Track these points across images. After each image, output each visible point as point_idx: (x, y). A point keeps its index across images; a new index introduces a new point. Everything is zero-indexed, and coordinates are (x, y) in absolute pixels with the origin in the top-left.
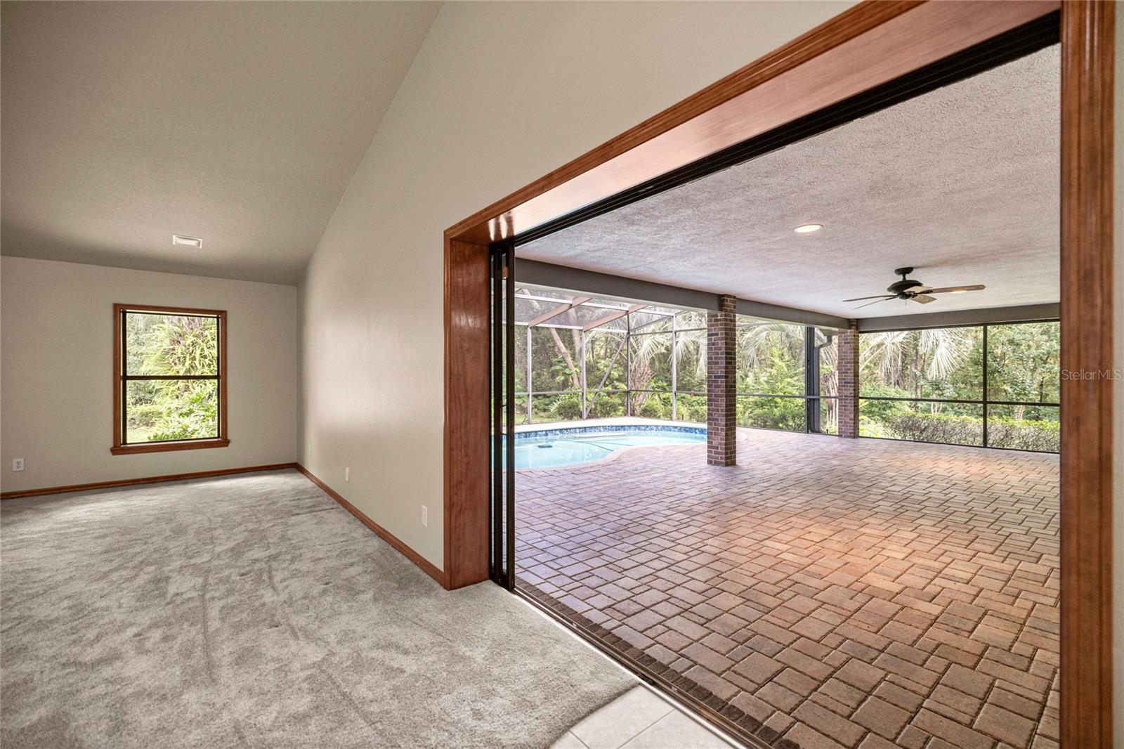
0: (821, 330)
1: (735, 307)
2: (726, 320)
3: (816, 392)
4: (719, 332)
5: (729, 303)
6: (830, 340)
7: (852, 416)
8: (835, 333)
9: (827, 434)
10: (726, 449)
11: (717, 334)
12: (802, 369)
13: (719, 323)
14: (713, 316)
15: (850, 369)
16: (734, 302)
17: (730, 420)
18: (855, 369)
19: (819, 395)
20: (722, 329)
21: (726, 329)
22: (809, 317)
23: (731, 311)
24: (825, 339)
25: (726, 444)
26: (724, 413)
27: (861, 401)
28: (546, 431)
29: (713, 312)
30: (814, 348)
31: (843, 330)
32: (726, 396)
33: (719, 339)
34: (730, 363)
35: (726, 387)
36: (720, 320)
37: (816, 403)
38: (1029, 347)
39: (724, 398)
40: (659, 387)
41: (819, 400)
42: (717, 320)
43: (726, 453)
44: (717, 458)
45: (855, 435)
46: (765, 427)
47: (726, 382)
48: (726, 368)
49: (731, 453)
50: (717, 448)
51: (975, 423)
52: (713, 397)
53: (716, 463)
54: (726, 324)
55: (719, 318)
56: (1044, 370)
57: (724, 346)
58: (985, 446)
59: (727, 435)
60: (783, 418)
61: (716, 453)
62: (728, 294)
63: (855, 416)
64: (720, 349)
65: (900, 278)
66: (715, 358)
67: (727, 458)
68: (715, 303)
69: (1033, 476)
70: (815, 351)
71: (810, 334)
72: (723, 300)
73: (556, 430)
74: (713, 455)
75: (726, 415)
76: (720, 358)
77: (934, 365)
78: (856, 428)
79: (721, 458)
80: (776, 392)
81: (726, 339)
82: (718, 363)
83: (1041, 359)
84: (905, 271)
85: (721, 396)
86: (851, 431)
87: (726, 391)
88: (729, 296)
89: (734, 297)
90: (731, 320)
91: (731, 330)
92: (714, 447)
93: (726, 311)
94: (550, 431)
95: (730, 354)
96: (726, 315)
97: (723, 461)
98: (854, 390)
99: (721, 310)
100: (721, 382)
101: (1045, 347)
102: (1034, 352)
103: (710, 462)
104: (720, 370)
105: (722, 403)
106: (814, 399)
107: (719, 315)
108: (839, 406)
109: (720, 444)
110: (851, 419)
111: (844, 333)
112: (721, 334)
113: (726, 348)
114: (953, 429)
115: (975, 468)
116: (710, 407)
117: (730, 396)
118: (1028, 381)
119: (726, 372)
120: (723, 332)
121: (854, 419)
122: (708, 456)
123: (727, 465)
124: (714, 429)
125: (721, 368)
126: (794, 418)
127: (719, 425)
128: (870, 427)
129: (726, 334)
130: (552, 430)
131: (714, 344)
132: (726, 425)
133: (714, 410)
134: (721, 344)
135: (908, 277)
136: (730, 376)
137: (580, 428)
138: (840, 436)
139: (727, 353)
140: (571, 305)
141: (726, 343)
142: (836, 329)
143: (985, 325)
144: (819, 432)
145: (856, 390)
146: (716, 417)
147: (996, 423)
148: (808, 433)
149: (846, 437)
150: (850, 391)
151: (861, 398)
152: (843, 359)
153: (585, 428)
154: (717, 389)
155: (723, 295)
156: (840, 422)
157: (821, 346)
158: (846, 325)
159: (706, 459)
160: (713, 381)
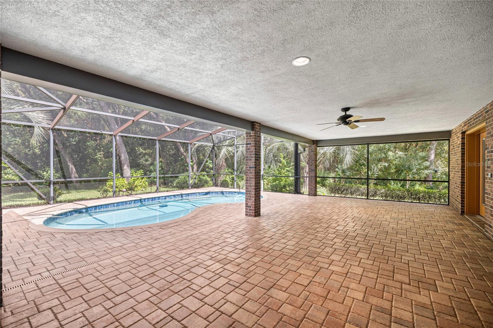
0: (301, 145)
1: (260, 129)
2: (255, 136)
3: (299, 174)
4: (252, 143)
5: (257, 126)
6: (304, 150)
7: (314, 186)
8: (307, 147)
9: (303, 194)
10: (255, 207)
11: (251, 144)
12: (292, 164)
13: (252, 137)
14: (248, 134)
15: (313, 164)
16: (260, 126)
17: (257, 191)
18: (315, 164)
19: (300, 176)
20: (253, 141)
21: (255, 141)
22: (296, 138)
23: (258, 131)
24: (302, 150)
25: (255, 205)
26: (254, 188)
27: (318, 178)
28: (165, 196)
29: (249, 131)
31: (310, 145)
32: (255, 178)
33: (251, 146)
34: (258, 160)
35: (255, 173)
36: (252, 136)
37: (299, 180)
39: (254, 179)
40: (229, 172)
41: (300, 178)
42: (251, 136)
43: (255, 210)
44: (250, 213)
45: (315, 195)
46: (276, 191)
47: (255, 170)
48: (255, 162)
49: (258, 209)
50: (250, 207)
51: (363, 188)
52: (249, 179)
53: (250, 215)
54: (255, 138)
55: (252, 134)
57: (254, 150)
58: (368, 198)
59: (255, 200)
60: (285, 187)
61: (250, 210)
62: (256, 121)
63: (315, 186)
64: (252, 152)
65: (343, 114)
66: (250, 157)
67: (255, 213)
68: (250, 126)
70: (299, 155)
71: (296, 145)
72: (254, 125)
73: (171, 196)
74: (248, 211)
75: (255, 189)
76: (252, 157)
78: (316, 191)
80: (281, 174)
81: (255, 146)
82: (251, 160)
84: (346, 109)
85: (252, 178)
86: (314, 193)
87: (255, 175)
88: (257, 123)
89: (260, 124)
90: (258, 136)
91: (258, 141)
93: (255, 131)
94: (167, 196)
95: (257, 155)
96: (255, 133)
97: (254, 214)
98: (315, 173)
99: (253, 130)
100: (253, 170)
103: (246, 215)
104: (252, 164)
105: (253, 182)
106: (298, 178)
107: (252, 133)
108: (309, 181)
109: (252, 205)
110: (314, 187)
111: (311, 147)
112: (253, 143)
113: (255, 152)
114: (354, 190)
116: (247, 184)
117: (257, 178)
119: (255, 165)
120: (254, 142)
121: (315, 187)
122: (246, 212)
123: (255, 216)
124: (249, 196)
125: (253, 162)
126: (289, 186)
127: (251, 194)
128: (321, 190)
129: (255, 144)
130: (169, 196)
131: (249, 149)
132: (255, 194)
133: (249, 186)
134: (253, 149)
135: (348, 113)
136: (257, 167)
137: (185, 194)
138: (309, 195)
139: (256, 154)
140: (179, 128)
141: (255, 149)
142: (308, 145)
143: (368, 144)
144: (300, 193)
146: (250, 190)
148: (295, 194)
149: (312, 196)
150: (313, 174)
151: (318, 177)
152: (310, 159)
153: (188, 194)
154: (250, 174)
155: (254, 122)
156: (309, 189)
157: (301, 153)
158: (312, 143)
159: (245, 213)
160: (248, 170)
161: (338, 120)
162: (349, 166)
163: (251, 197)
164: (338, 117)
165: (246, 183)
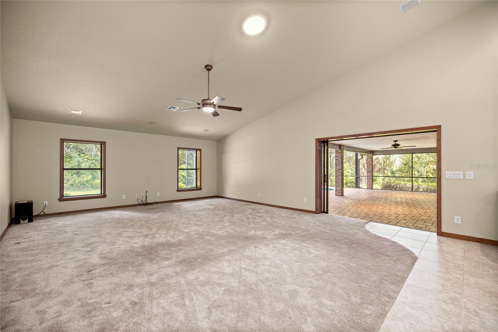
0: (360, 154)
2: (341, 152)
3: (358, 175)
6: (362, 157)
7: (371, 182)
8: (365, 155)
9: (362, 188)
10: (341, 192)
11: (339, 157)
14: (337, 151)
15: (370, 167)
17: (342, 182)
18: (372, 167)
19: (359, 175)
22: (356, 150)
25: (342, 190)
26: (341, 180)
27: (374, 177)
30: (358, 160)
31: (368, 154)
32: (341, 175)
34: (342, 165)
35: (341, 172)
37: (359, 178)
38: (423, 159)
41: (359, 177)
42: (339, 152)
45: (372, 188)
48: (342, 167)
50: (339, 191)
51: (409, 184)
52: (337, 176)
53: (338, 196)
54: (341, 154)
56: (428, 167)
57: (341, 160)
58: (412, 191)
59: (342, 187)
60: (347, 183)
62: (342, 144)
64: (340, 161)
67: (342, 194)
68: (338, 148)
69: (427, 197)
70: (358, 161)
71: (357, 155)
72: (341, 147)
74: (337, 193)
77: (395, 165)
78: (372, 186)
79: (340, 194)
81: (342, 158)
82: (339, 165)
83: (427, 163)
84: (396, 141)
88: (342, 145)
90: (343, 152)
91: (343, 155)
92: (337, 191)
93: (342, 150)
101: (428, 159)
102: (424, 161)
103: (336, 195)
105: (340, 177)
106: (358, 177)
108: (367, 179)
111: (369, 155)
112: (340, 156)
114: (402, 186)
115: (411, 196)
117: (343, 175)
118: (423, 171)
120: (341, 156)
123: (342, 196)
124: (337, 185)
125: (340, 167)
126: (350, 183)
128: (376, 186)
131: (337, 159)
132: (342, 184)
134: (340, 159)
136: (342, 169)
138: (367, 189)
142: (366, 154)
143: (412, 153)
144: (360, 188)
145: (372, 174)
146: (338, 181)
147: (415, 184)
148: (355, 188)
149: (370, 189)
150: (370, 174)
152: (368, 164)
154: (338, 173)
155: (341, 145)
156: (367, 184)
157: (360, 159)
158: (369, 152)
159: (335, 194)
160: (337, 171)
161: (392, 146)
162: (398, 168)
163: (339, 185)
164: (391, 145)
165: (336, 178)
